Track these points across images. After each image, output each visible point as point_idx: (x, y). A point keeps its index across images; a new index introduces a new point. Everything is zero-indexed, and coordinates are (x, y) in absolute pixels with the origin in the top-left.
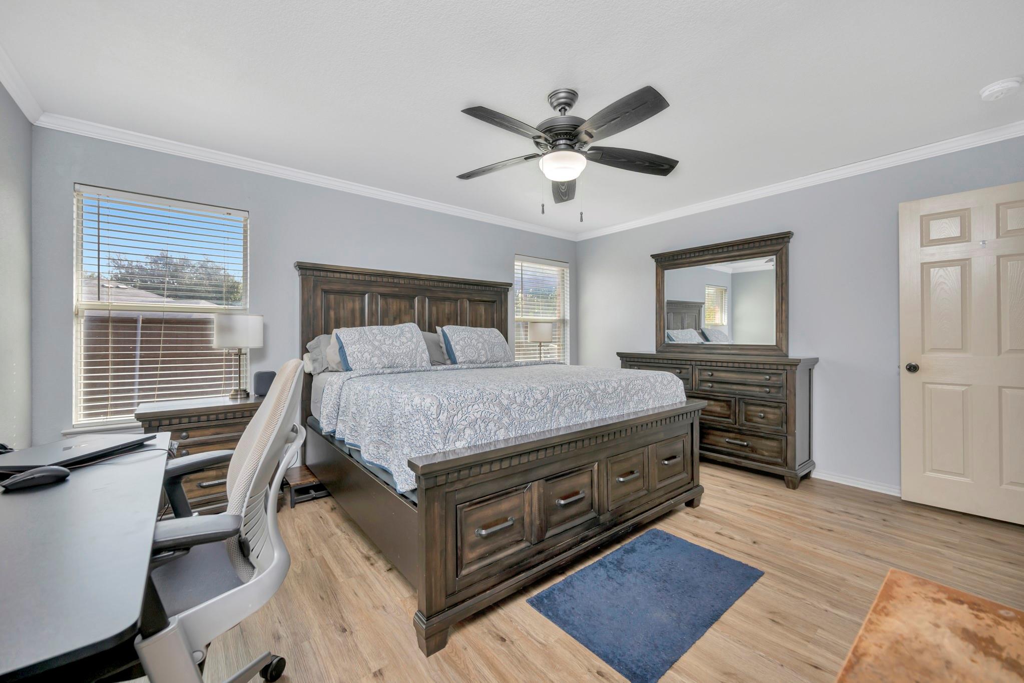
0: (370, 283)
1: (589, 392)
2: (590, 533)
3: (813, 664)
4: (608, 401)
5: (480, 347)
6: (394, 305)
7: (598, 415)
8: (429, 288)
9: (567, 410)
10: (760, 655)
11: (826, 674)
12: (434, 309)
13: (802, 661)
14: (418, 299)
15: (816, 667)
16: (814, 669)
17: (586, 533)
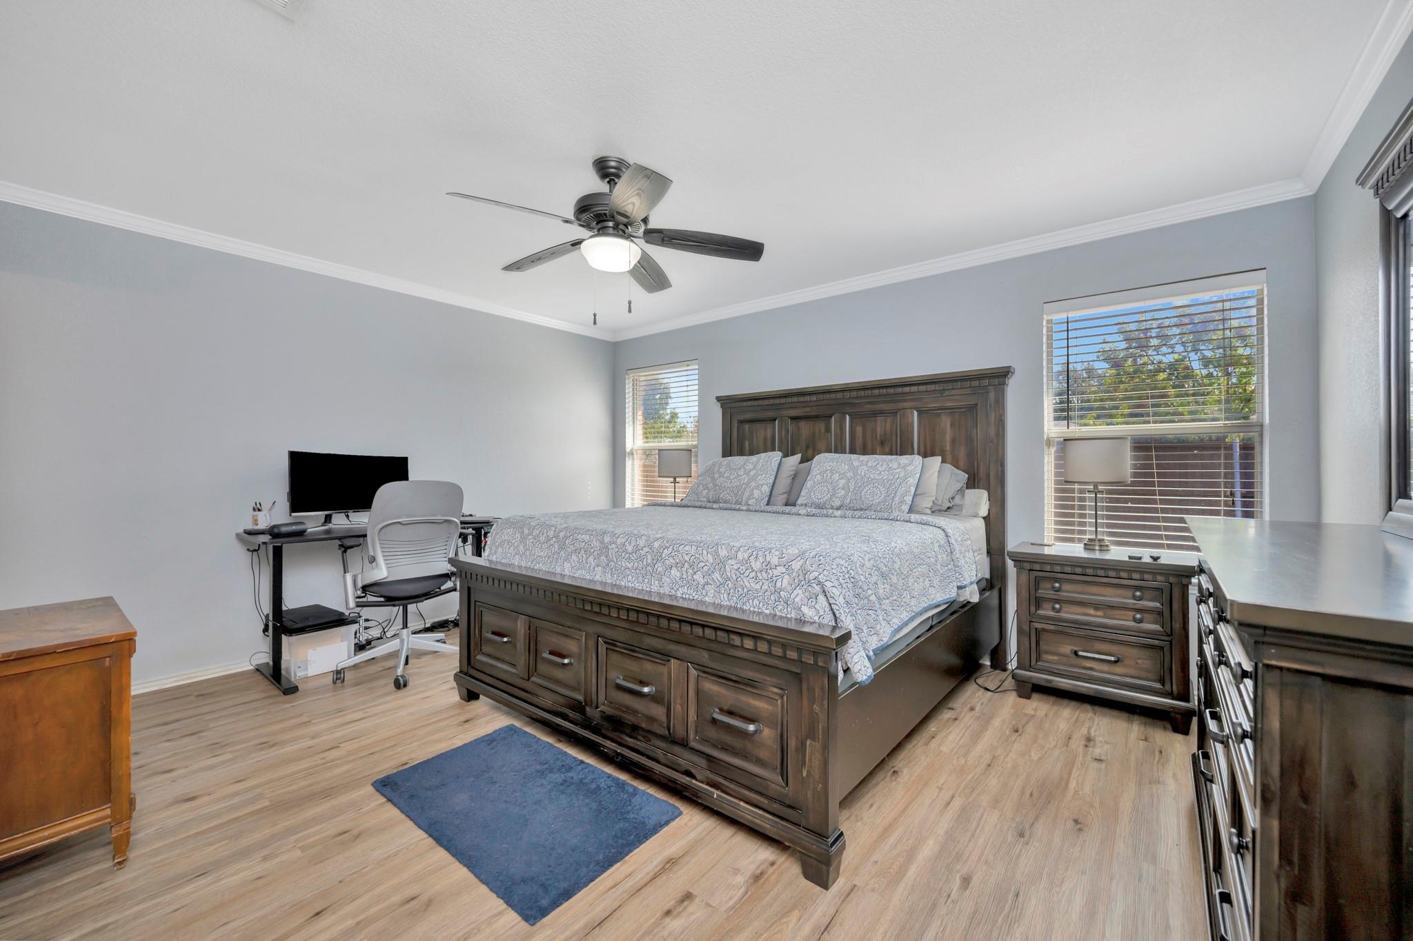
0: (778, 407)
1: (602, 542)
2: (571, 714)
3: (323, 913)
4: (625, 564)
5: (841, 485)
6: (805, 428)
7: (610, 577)
8: (849, 401)
9: (574, 557)
10: (365, 868)
11: (303, 920)
12: (859, 429)
13: (334, 904)
14: (835, 420)
15: (318, 914)
16: (316, 911)
17: (567, 711)
